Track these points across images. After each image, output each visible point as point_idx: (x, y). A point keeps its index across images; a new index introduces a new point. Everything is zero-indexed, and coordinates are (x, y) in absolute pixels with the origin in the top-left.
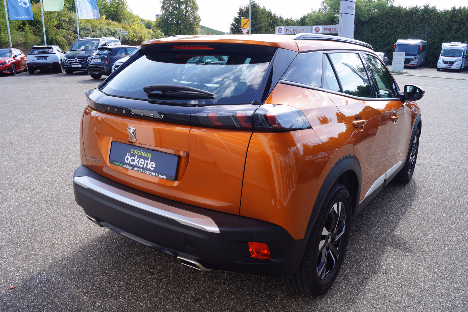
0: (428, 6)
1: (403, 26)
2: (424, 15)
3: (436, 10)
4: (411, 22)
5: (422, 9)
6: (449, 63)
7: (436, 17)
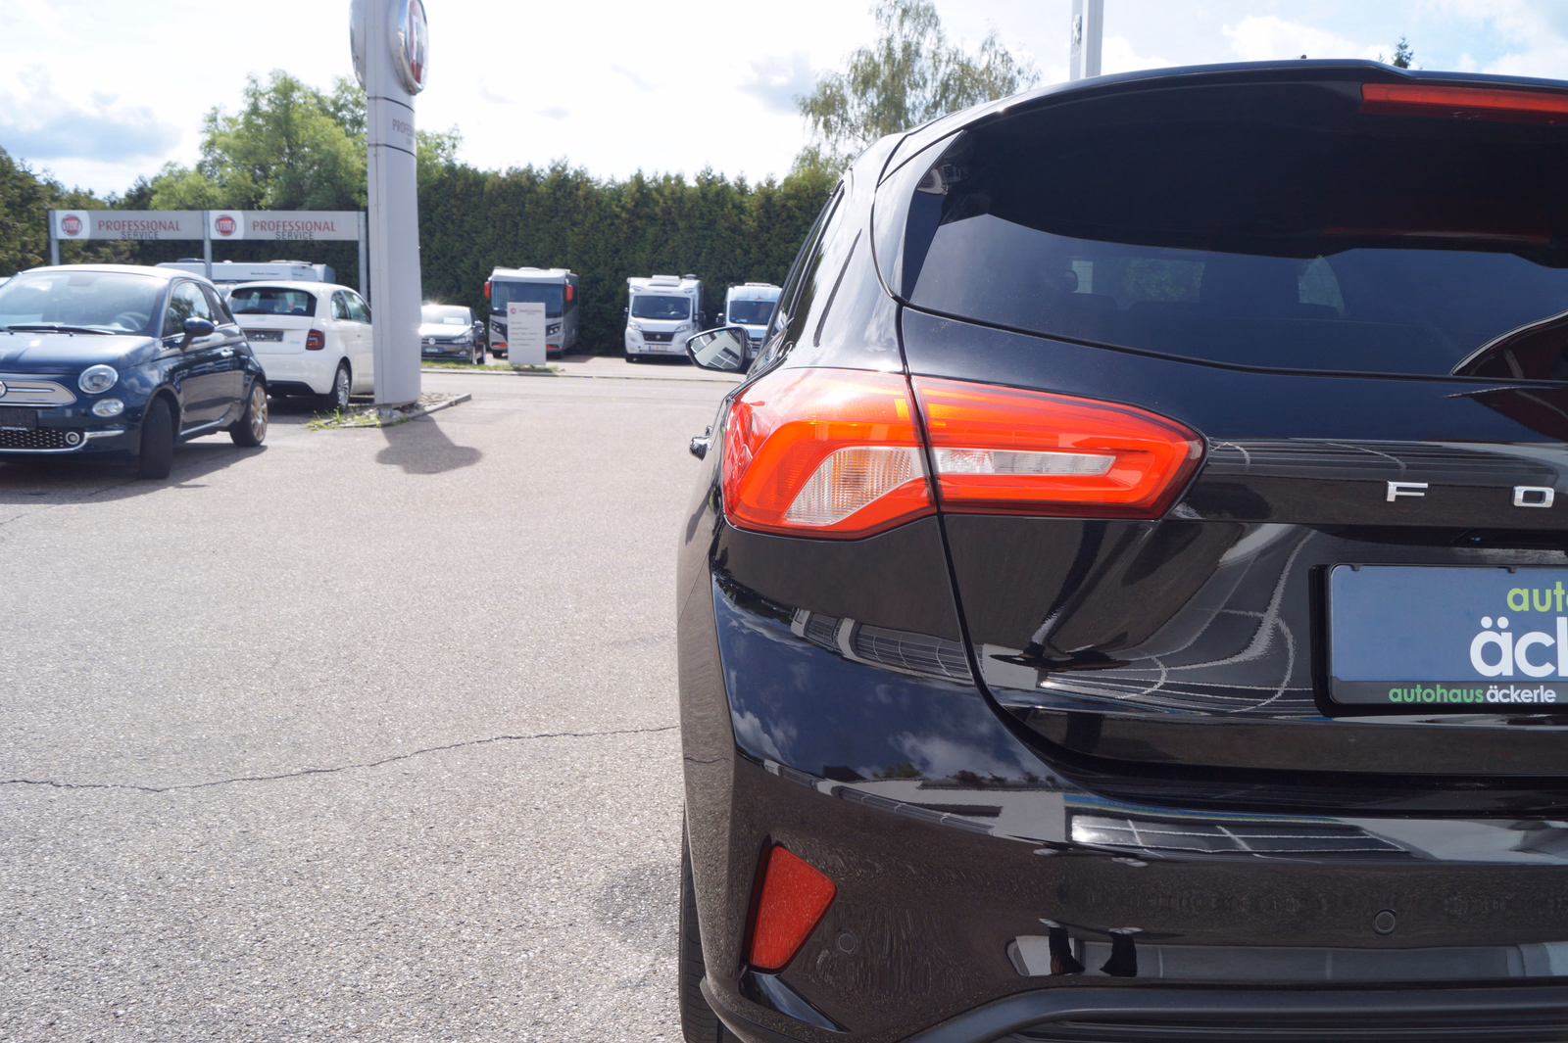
0: (564, 169)
1: (495, 227)
2: (554, 193)
3: (588, 180)
4: (521, 214)
5: (546, 177)
6: (658, 337)
7: (594, 203)
